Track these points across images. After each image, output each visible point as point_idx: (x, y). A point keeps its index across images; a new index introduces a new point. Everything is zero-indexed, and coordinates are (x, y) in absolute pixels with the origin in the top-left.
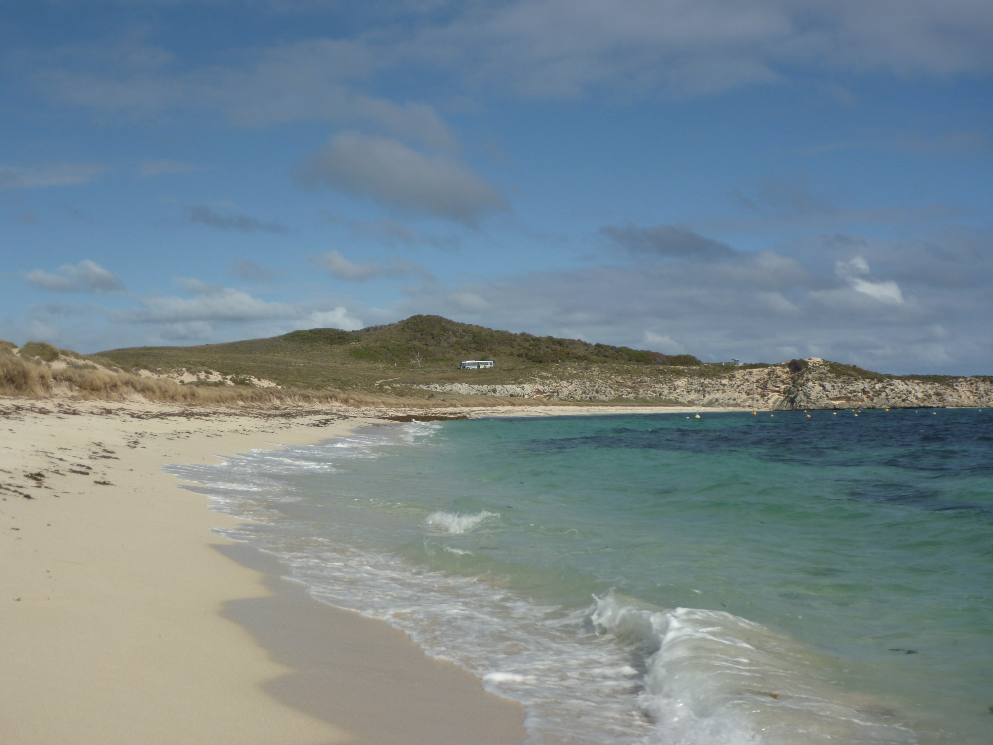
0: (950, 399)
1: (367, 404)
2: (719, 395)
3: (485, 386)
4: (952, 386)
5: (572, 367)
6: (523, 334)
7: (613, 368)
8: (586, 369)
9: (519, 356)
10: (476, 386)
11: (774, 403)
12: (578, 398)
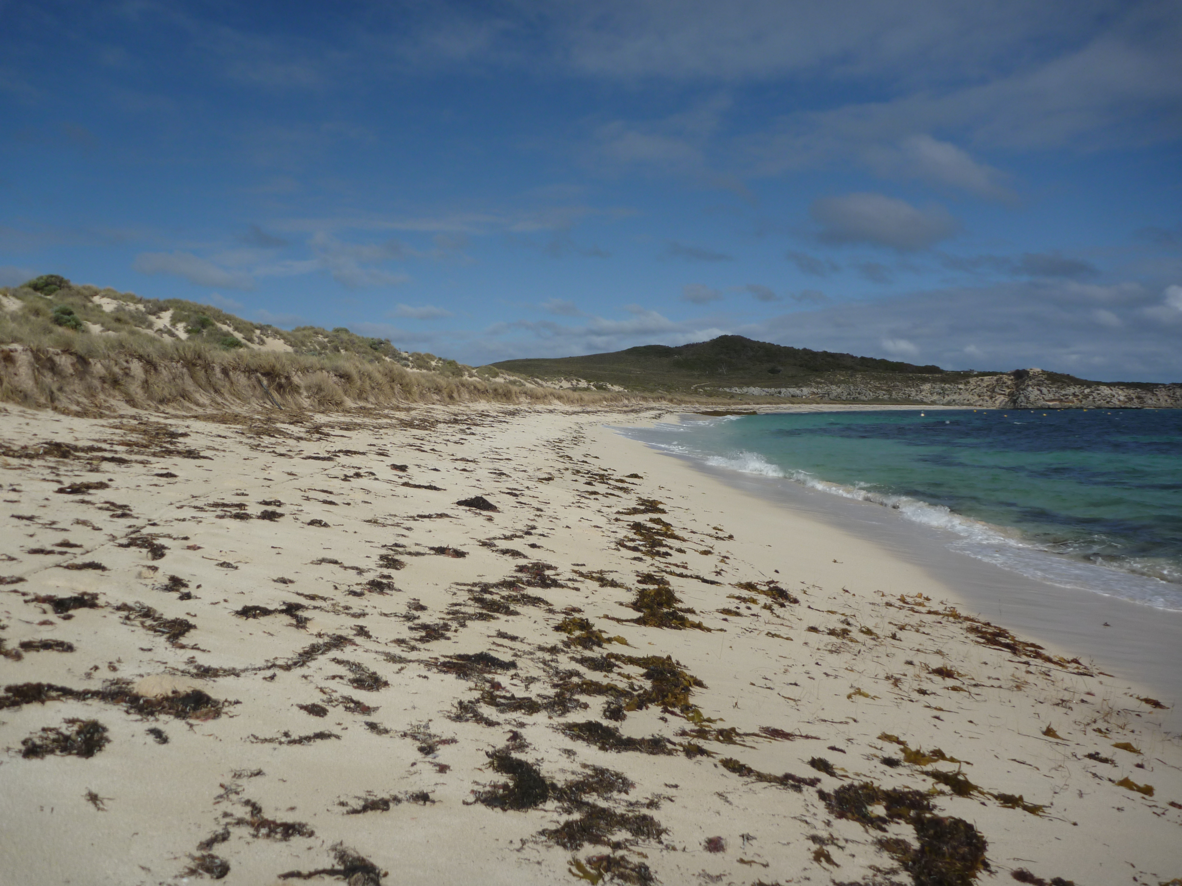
0: (1150, 402)
1: (685, 402)
2: (955, 397)
3: (773, 389)
4: (1152, 392)
5: (841, 375)
6: (805, 349)
7: (873, 376)
8: (851, 376)
9: (801, 366)
10: (766, 389)
11: (1000, 403)
12: (844, 398)
